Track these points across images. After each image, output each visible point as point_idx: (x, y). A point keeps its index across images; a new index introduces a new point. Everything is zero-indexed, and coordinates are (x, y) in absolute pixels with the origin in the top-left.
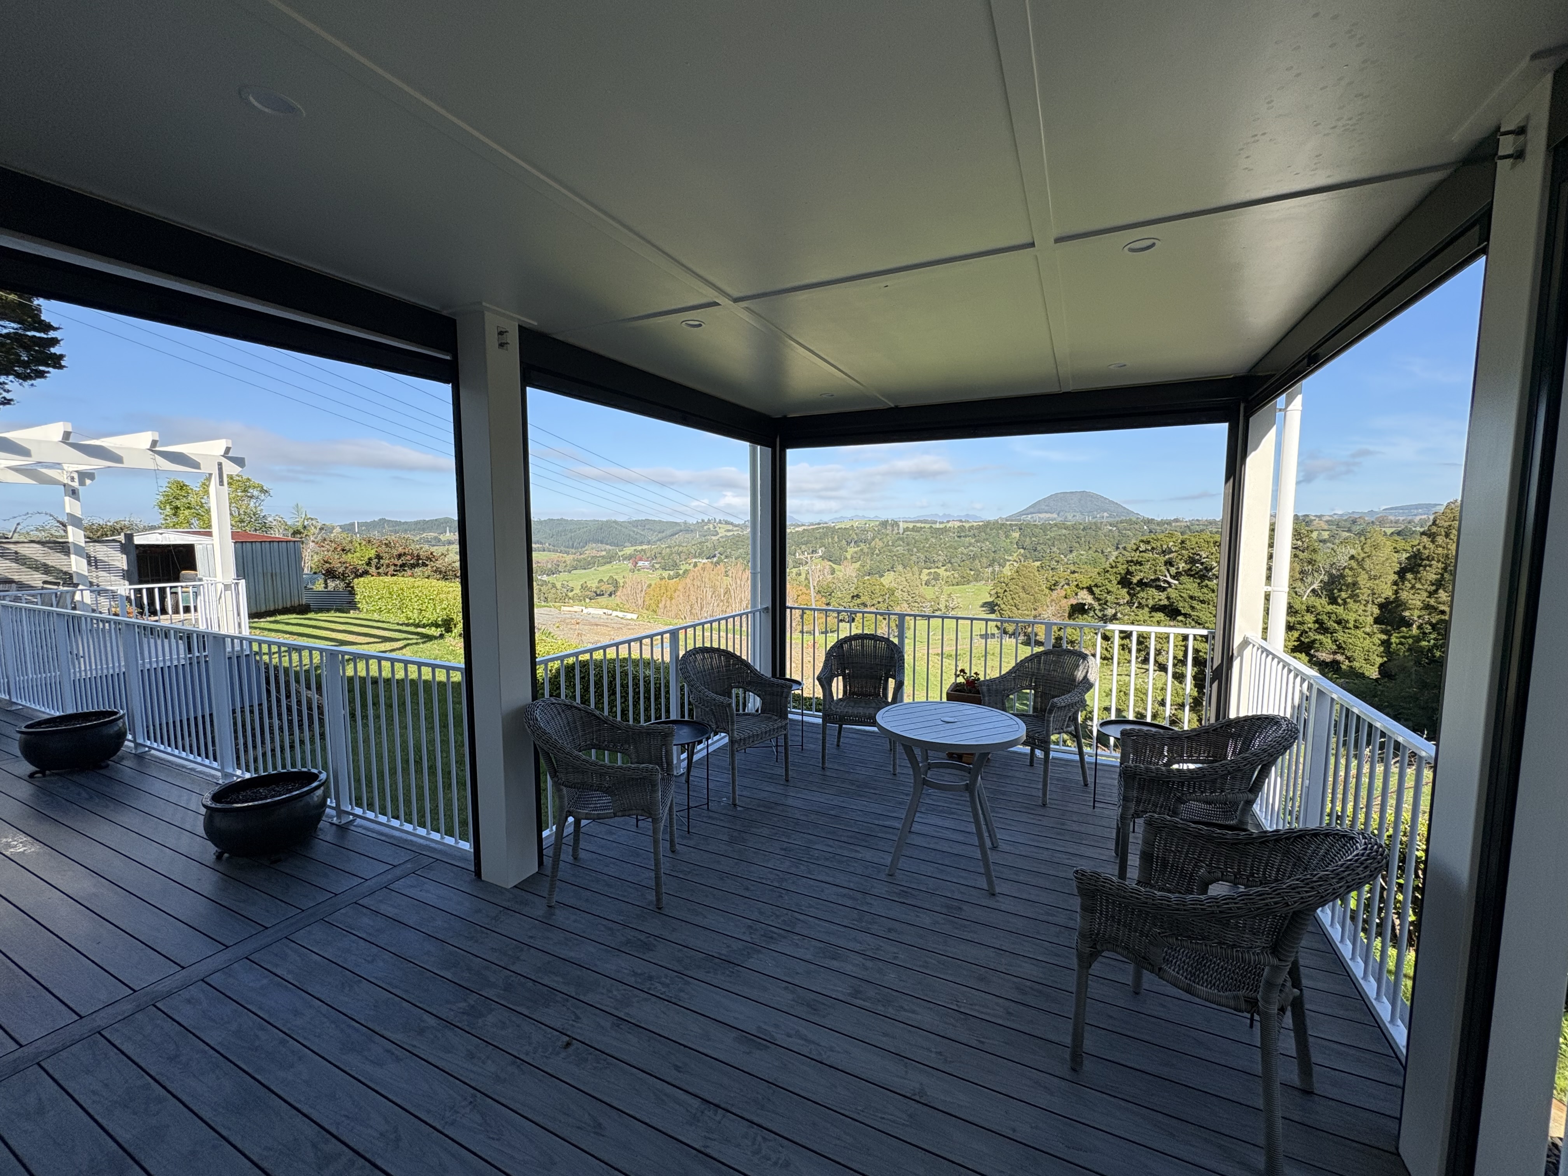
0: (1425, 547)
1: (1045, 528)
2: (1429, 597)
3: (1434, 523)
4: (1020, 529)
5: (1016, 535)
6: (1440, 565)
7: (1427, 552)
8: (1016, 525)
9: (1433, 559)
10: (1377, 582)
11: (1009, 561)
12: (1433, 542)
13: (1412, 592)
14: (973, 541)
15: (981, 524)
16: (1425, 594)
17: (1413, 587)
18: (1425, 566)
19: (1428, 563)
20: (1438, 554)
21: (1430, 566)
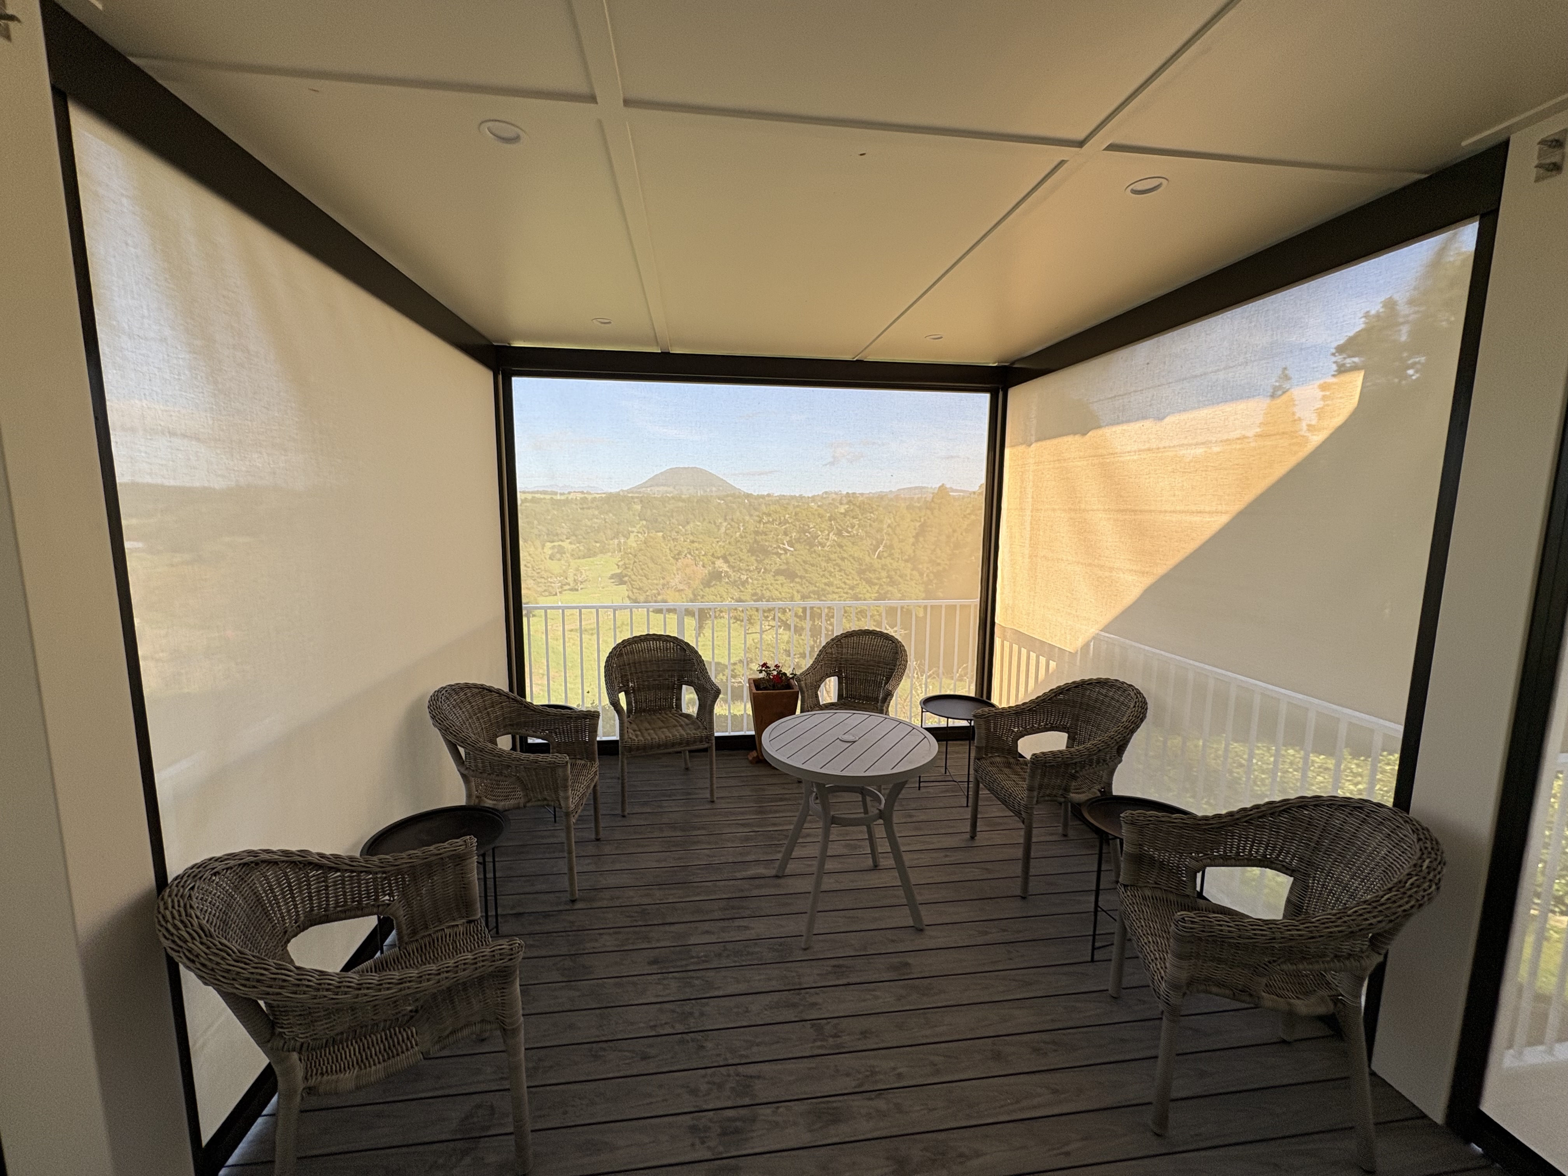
1: (664, 500)
2: (932, 553)
4: (641, 501)
5: (638, 507)
8: (637, 497)
11: (633, 532)
12: (932, 513)
14: (596, 512)
15: (604, 496)
18: (929, 532)
19: (930, 529)
21: (933, 531)
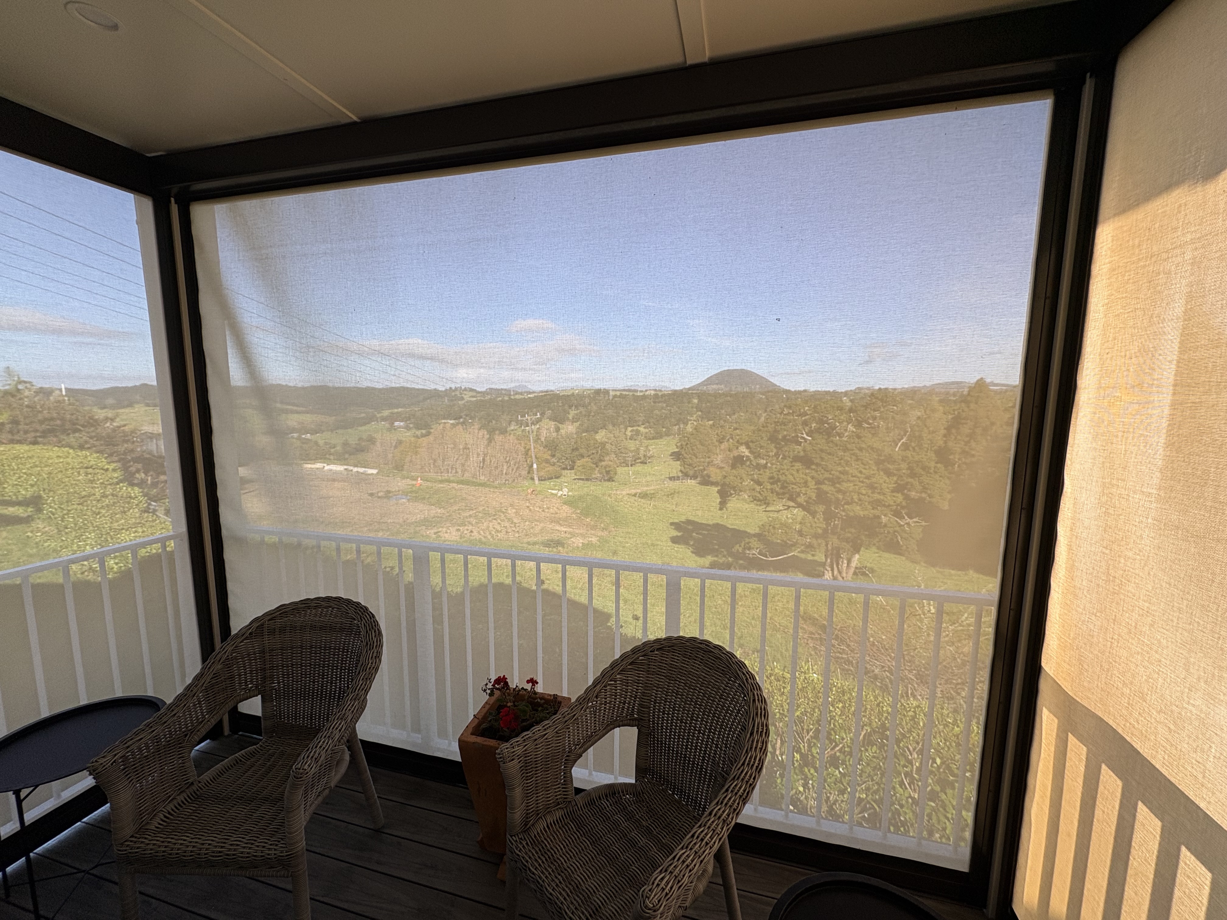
0: (963, 411)
1: (716, 395)
2: (965, 445)
3: (969, 393)
4: (699, 396)
5: (696, 401)
6: (972, 423)
7: (965, 414)
8: (696, 393)
9: (968, 419)
10: (934, 435)
11: (691, 420)
12: (968, 407)
13: (955, 442)
14: (665, 405)
15: (671, 392)
16: (963, 443)
17: (955, 439)
18: (963, 424)
19: (964, 421)
20: (971, 416)
21: (966, 424)
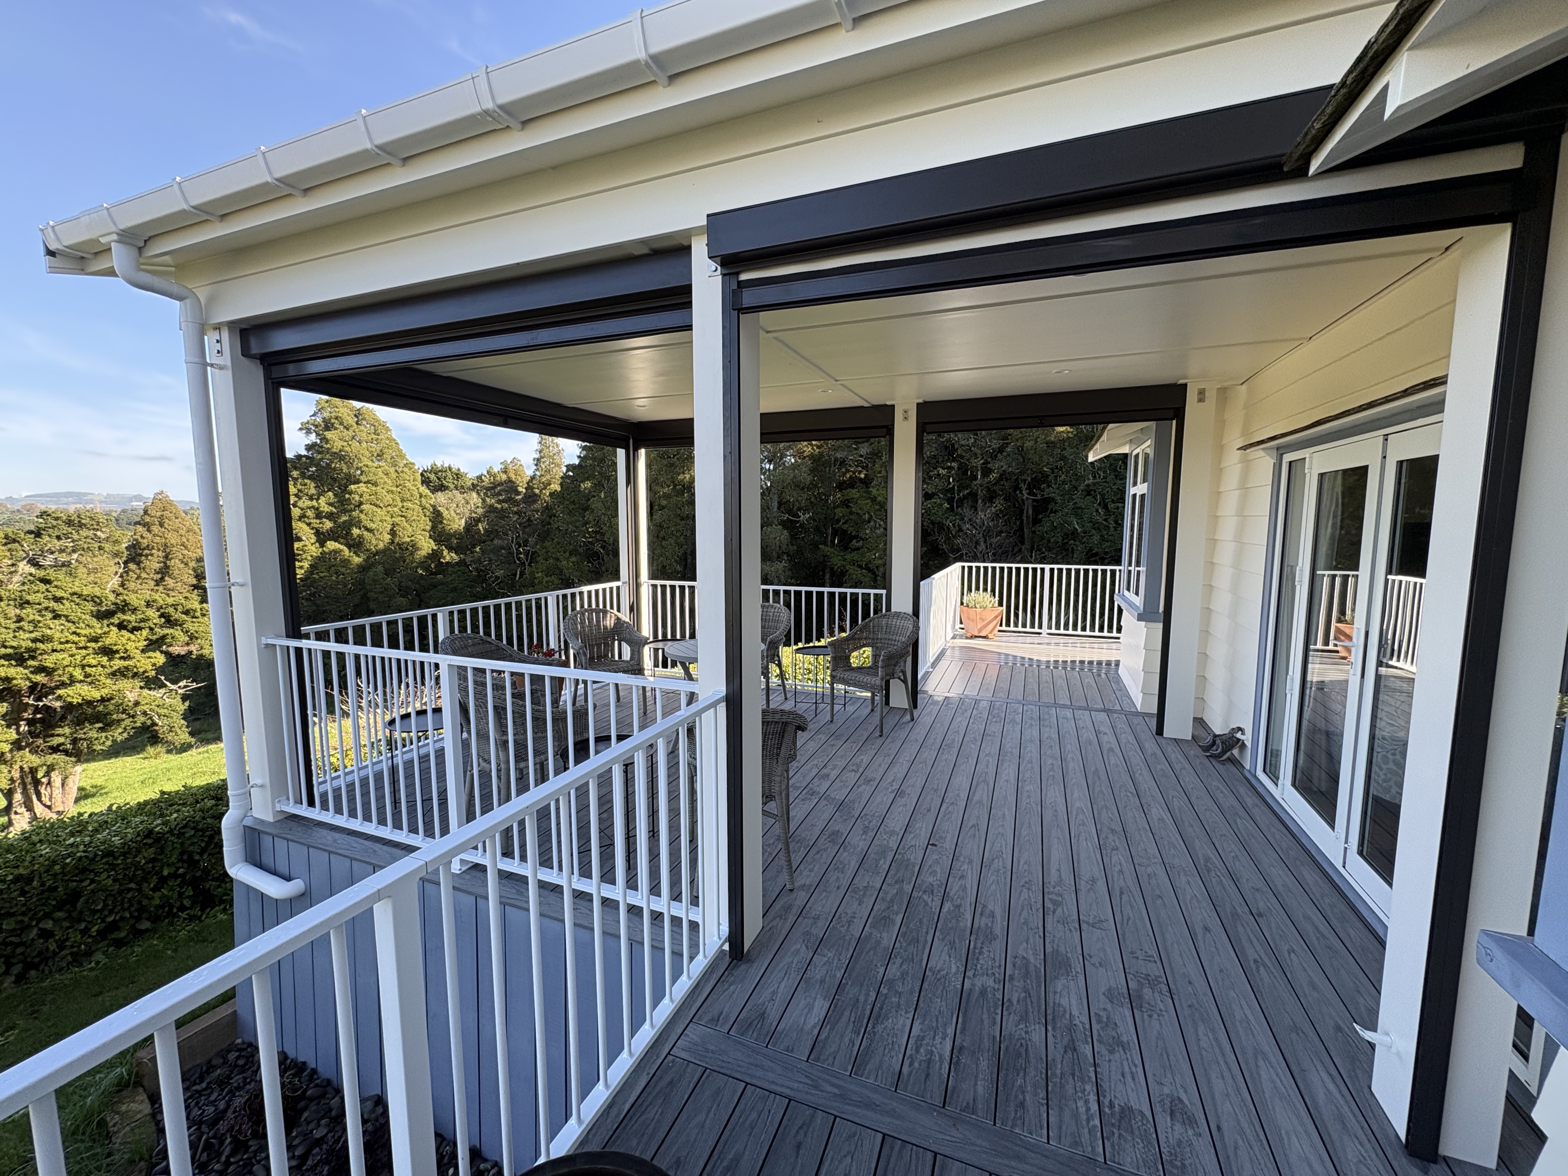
0: (142, 537)
2: (157, 585)
3: (146, 512)
6: (160, 554)
7: (145, 541)
9: (153, 548)
10: (99, 575)
12: (149, 531)
13: (139, 582)
16: (153, 583)
17: (138, 578)
18: (147, 556)
19: (148, 552)
20: (157, 543)
21: (152, 555)
